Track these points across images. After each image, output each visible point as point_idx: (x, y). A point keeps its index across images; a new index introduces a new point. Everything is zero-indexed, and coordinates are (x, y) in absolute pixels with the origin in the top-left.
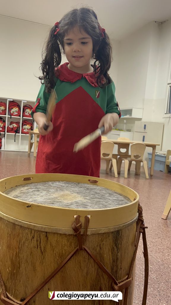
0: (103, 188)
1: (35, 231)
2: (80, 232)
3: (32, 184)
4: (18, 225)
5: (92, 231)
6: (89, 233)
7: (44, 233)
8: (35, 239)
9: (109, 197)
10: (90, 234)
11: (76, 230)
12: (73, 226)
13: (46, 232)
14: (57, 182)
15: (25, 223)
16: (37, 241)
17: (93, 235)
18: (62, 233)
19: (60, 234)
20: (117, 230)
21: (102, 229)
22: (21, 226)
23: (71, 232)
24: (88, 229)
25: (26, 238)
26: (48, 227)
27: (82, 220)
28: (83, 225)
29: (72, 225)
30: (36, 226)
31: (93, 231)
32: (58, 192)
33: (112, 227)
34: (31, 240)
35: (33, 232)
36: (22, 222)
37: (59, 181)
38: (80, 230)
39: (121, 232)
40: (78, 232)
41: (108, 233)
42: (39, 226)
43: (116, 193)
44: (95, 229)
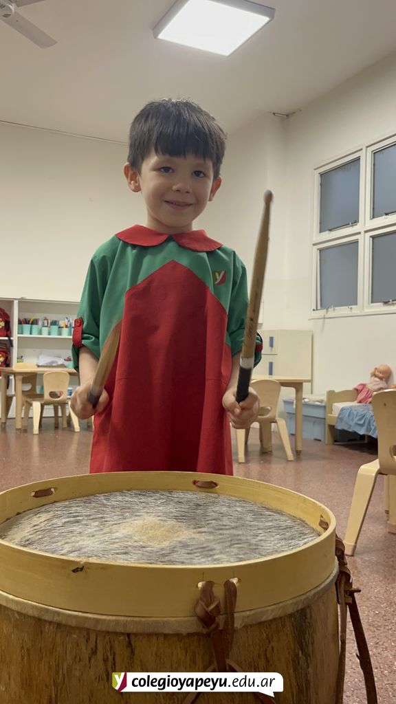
1: (98, 633)
2: (218, 625)
3: (57, 504)
4: (50, 623)
5: (243, 617)
6: (238, 624)
7: (122, 638)
8: (100, 655)
9: (255, 523)
10: (241, 625)
11: (207, 620)
12: (199, 610)
13: (129, 635)
15: (70, 616)
16: (105, 660)
17: (246, 627)
18: (171, 632)
19: (166, 636)
20: (300, 607)
21: (267, 610)
22: (59, 625)
23: (195, 627)
24: (236, 615)
25: (76, 657)
26: (133, 621)
27: (219, 592)
28: (222, 605)
29: (195, 608)
30: (100, 620)
31: (248, 617)
32: (127, 520)
33: (291, 602)
34: (90, 659)
35: (93, 637)
36: (63, 614)
37: (121, 491)
38: (217, 620)
39: (311, 612)
40: (213, 626)
41: (281, 618)
42: (109, 620)
44: (252, 612)
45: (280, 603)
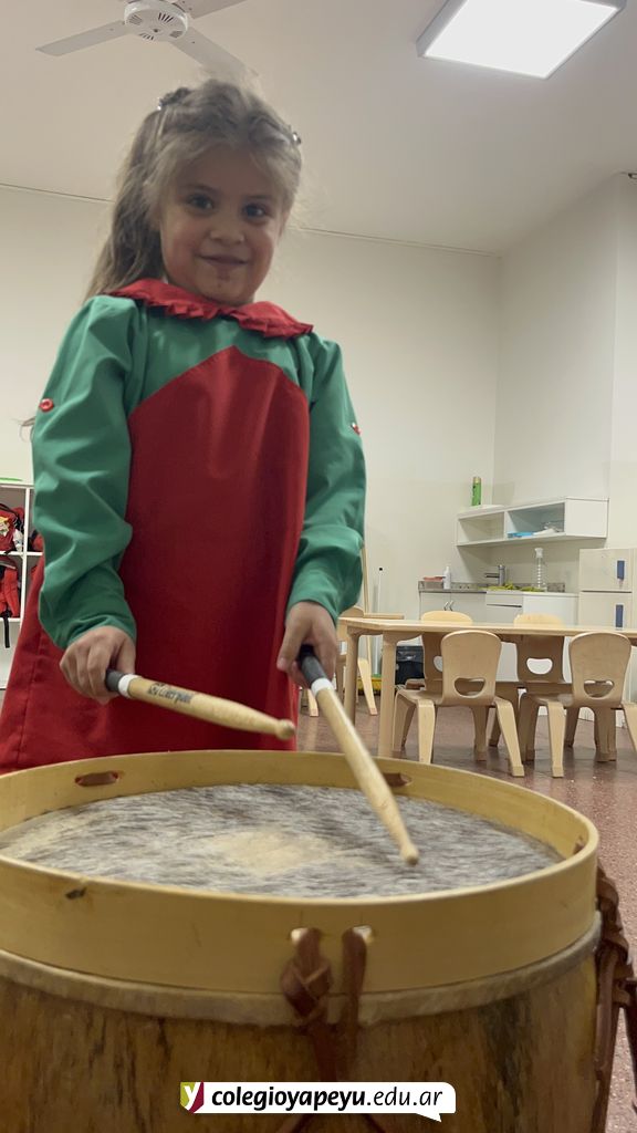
0: (433, 804)
1: (109, 1013)
2: (323, 1013)
3: (120, 800)
4: (29, 989)
5: (380, 1004)
6: (366, 1016)
7: (149, 1026)
8: (109, 1057)
9: (459, 847)
10: (374, 1019)
11: (302, 1001)
12: (288, 981)
13: (162, 1021)
14: (231, 788)
15: (59, 977)
16: (118, 1066)
17: (387, 1023)
18: (239, 1021)
19: (230, 1027)
20: (501, 995)
22: (42, 995)
23: (282, 1014)
24: (364, 999)
25: (67, 1056)
26: (168, 995)
27: (332, 951)
28: (337, 974)
29: (282, 978)
30: (111, 988)
31: (389, 1004)
32: (229, 831)
33: (479, 983)
34: (91, 1062)
35: (98, 1020)
36: (49, 973)
37: (237, 783)
38: (322, 1003)
39: (527, 1009)
40: (312, 1015)
41: (460, 1012)
42: (125, 992)
43: (491, 825)
44: (398, 996)
45: (458, 983)
